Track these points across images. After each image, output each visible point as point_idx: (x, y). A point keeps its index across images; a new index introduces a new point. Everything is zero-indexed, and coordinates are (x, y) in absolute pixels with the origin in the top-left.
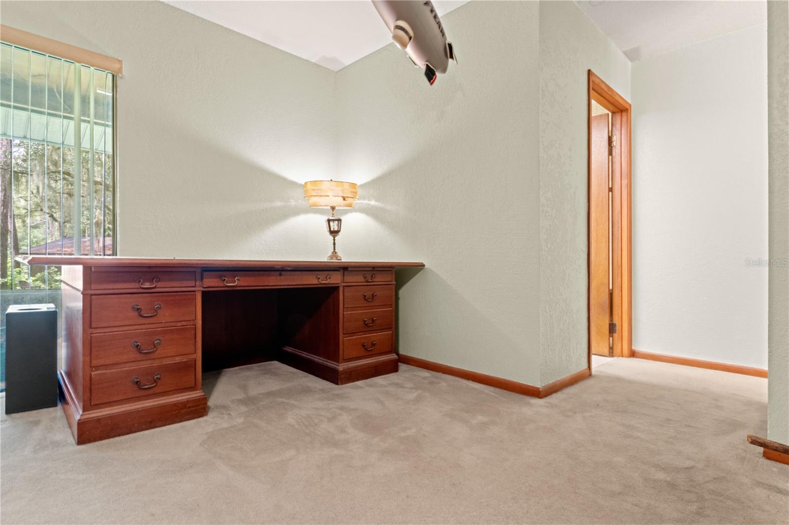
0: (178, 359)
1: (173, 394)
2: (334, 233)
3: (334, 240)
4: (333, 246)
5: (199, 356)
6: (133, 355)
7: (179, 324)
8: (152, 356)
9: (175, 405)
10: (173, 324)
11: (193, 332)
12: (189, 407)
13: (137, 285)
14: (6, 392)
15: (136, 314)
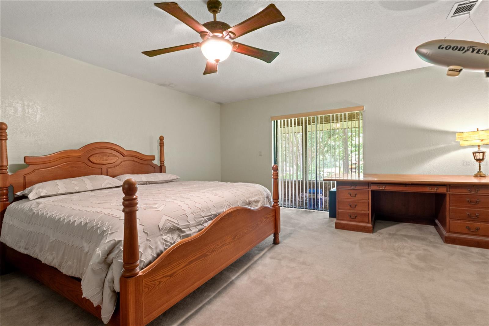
0: (363, 212)
1: (361, 223)
2: (480, 160)
3: (480, 165)
4: (479, 168)
5: (370, 212)
6: (349, 207)
7: (363, 200)
8: (355, 209)
9: (361, 226)
10: (361, 200)
11: (368, 204)
12: (366, 229)
13: (350, 187)
14: (329, 211)
15: (350, 195)
